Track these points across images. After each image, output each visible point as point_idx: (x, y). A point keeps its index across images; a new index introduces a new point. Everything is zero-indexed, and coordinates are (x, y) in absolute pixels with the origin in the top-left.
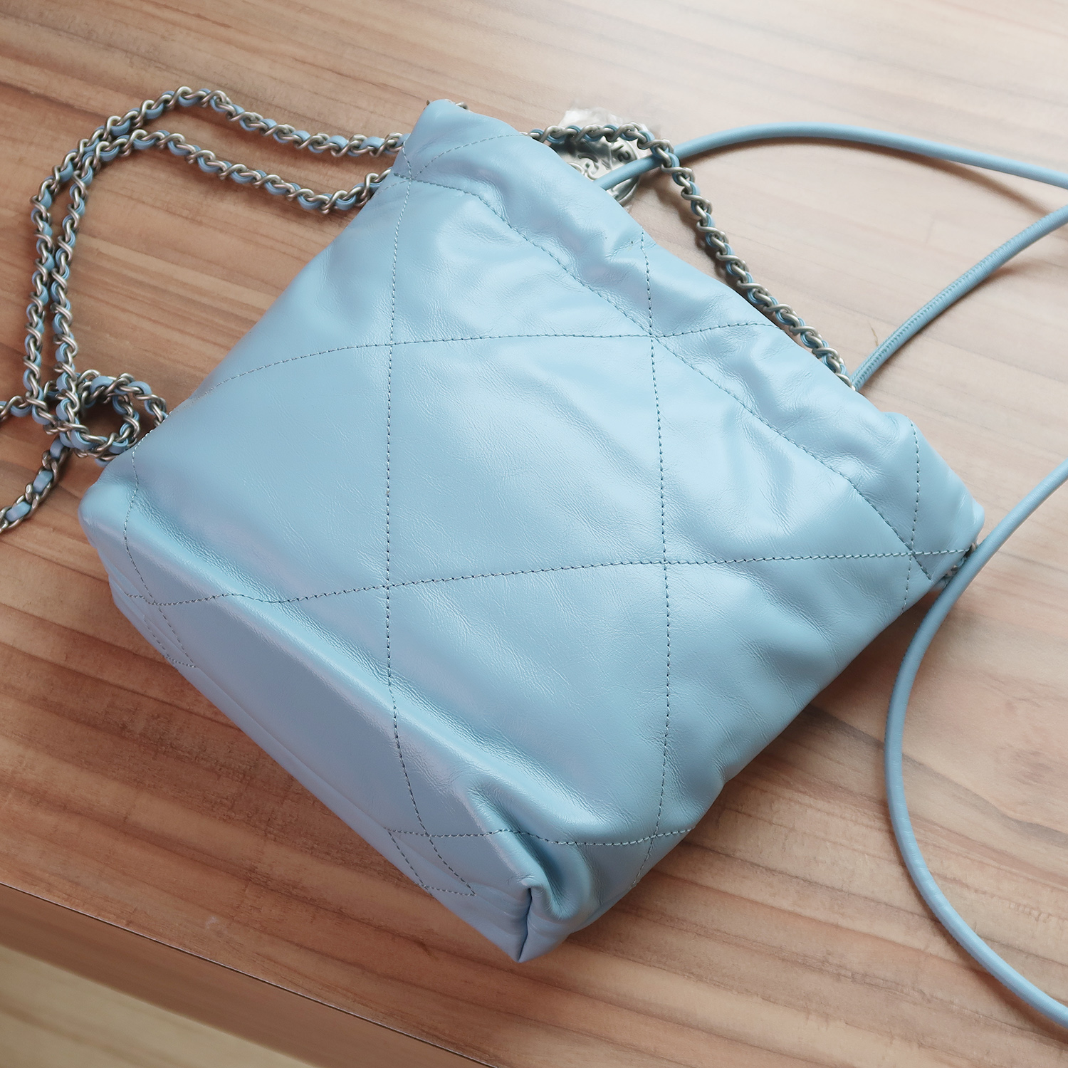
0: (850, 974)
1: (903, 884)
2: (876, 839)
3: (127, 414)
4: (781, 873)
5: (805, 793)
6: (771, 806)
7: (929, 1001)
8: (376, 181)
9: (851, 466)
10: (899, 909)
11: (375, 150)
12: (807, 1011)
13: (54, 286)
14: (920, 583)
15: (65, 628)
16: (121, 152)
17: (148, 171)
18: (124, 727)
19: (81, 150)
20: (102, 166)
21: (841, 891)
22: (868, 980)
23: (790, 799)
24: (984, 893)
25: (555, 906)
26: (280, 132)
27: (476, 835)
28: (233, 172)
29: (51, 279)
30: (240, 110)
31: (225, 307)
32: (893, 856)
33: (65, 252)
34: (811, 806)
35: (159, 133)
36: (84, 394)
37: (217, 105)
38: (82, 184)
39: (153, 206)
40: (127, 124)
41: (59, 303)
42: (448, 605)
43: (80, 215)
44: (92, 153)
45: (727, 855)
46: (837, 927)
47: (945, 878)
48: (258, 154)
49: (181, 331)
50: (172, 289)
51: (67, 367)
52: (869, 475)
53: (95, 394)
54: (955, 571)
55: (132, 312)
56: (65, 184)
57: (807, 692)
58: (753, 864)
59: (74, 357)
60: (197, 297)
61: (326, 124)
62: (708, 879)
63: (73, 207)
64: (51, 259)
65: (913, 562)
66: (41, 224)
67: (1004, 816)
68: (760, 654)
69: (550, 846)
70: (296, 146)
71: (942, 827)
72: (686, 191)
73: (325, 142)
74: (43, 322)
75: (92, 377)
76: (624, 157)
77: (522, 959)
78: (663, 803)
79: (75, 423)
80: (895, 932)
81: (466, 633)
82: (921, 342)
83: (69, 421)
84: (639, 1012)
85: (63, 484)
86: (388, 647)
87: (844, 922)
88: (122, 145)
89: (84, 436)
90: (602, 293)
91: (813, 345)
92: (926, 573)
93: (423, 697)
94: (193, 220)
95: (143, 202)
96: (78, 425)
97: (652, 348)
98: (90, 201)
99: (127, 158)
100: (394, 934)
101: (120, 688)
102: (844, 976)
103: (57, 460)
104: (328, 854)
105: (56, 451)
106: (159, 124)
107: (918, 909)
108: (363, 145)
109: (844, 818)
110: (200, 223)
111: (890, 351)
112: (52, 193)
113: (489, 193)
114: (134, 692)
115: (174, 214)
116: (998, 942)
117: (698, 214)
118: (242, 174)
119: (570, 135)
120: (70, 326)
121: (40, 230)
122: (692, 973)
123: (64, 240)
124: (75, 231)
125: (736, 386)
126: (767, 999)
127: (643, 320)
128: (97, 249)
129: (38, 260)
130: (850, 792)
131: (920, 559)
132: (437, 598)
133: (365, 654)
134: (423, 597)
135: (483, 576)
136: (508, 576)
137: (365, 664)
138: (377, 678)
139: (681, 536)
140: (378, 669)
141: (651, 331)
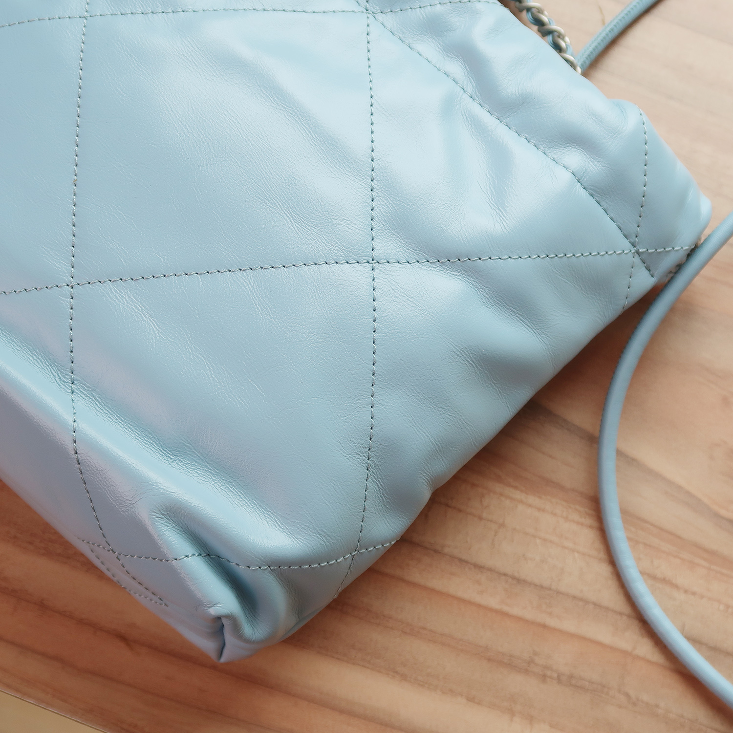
0: (555, 675)
1: (612, 584)
2: (587, 537)
4: (490, 570)
5: (516, 488)
6: (481, 501)
7: (634, 704)
9: (575, 158)
10: (607, 609)
12: (512, 713)
14: (643, 281)
21: (550, 589)
22: (573, 682)
23: (501, 495)
24: (694, 594)
25: (247, 630)
27: (161, 560)
32: (602, 555)
34: (521, 502)
42: (136, 307)
45: (436, 551)
46: (544, 626)
47: (654, 577)
52: (594, 168)
54: (679, 268)
57: (523, 395)
58: (461, 560)
62: (415, 575)
65: (637, 260)
67: (717, 515)
68: (472, 360)
69: (241, 570)
71: (652, 525)
77: (223, 660)
78: (365, 519)
80: (603, 633)
81: (155, 338)
82: (648, 22)
84: (342, 711)
86: (72, 352)
87: (552, 622)
91: (539, 23)
92: (649, 270)
93: (108, 407)
97: (368, 26)
100: (95, 627)
102: (551, 677)
104: (31, 543)
107: (627, 609)
109: (555, 515)
111: (617, 31)
116: (706, 645)
122: (397, 672)
125: (456, 69)
126: (471, 699)
130: (561, 488)
131: (643, 257)
132: (125, 298)
133: (47, 358)
134: (110, 297)
135: (176, 275)
136: (202, 275)
137: (46, 370)
138: (59, 385)
139: (391, 232)
140: (60, 375)
141: (367, 6)
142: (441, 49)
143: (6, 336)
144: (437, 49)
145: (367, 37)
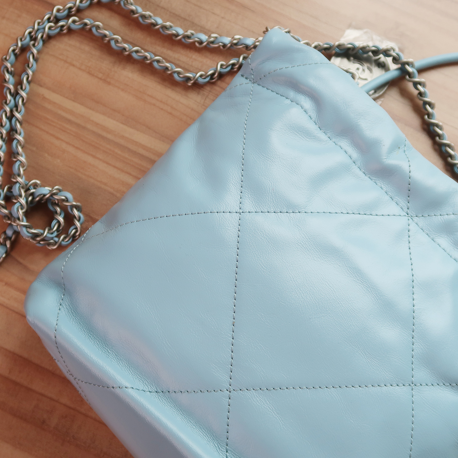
3: (56, 212)
8: (224, 67)
11: (224, 46)
13: (14, 120)
15: (10, 352)
16: (61, 30)
17: (78, 44)
18: (44, 422)
19: (36, 27)
20: (48, 39)
26: (164, 27)
28: (132, 52)
29: (12, 116)
30: (140, 10)
31: (122, 142)
33: (22, 97)
35: (86, 21)
36: (30, 198)
37: (125, 4)
38: (35, 51)
39: (80, 69)
40: (66, 12)
41: (16, 132)
42: (269, 408)
43: (33, 72)
44: (42, 30)
48: (148, 39)
49: (94, 156)
50: (89, 126)
51: (19, 179)
53: (37, 199)
55: (62, 140)
56: (24, 49)
59: (24, 171)
60: (104, 134)
61: (193, 23)
63: (28, 66)
64: (13, 101)
66: (7, 76)
70: (174, 38)
72: (421, 94)
73: (192, 37)
74: (6, 144)
75: (35, 186)
76: (382, 66)
79: (23, 221)
81: (281, 428)
83: (19, 219)
85: (14, 254)
86: (228, 432)
88: (62, 26)
89: (29, 230)
90: (378, 182)
94: (105, 81)
95: (74, 65)
96: (25, 223)
97: (409, 225)
98: (40, 61)
99: (65, 34)
101: (43, 395)
103: (10, 238)
105: (9, 232)
106: (87, 13)
108: (217, 41)
110: (109, 83)
112: (15, 55)
113: (307, 103)
114: (51, 399)
115: (93, 75)
117: (426, 109)
118: (138, 54)
119: (349, 49)
120: (22, 148)
121: (7, 80)
123: (22, 88)
124: (29, 82)
127: (403, 203)
128: (43, 95)
129: (4, 101)
132: (263, 402)
133: (212, 435)
134: (253, 400)
135: (294, 388)
136: (310, 390)
137: (211, 442)
138: (219, 453)
139: (423, 366)
140: (219, 447)
141: (408, 212)
142: (452, 243)
143: (186, 418)
144: (450, 243)
145: (408, 233)
